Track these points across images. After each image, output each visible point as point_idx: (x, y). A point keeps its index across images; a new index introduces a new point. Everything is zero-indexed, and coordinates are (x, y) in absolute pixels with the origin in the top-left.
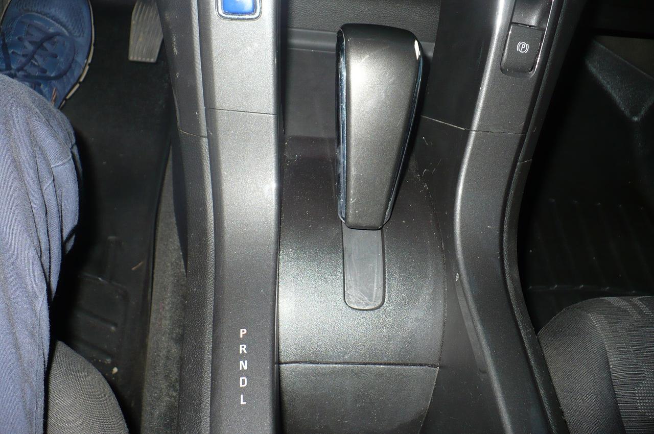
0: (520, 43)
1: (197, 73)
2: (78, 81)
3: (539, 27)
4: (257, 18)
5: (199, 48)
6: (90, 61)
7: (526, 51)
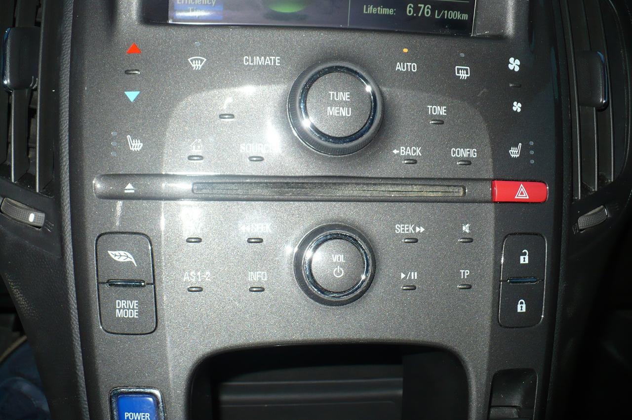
3: (526, 406)
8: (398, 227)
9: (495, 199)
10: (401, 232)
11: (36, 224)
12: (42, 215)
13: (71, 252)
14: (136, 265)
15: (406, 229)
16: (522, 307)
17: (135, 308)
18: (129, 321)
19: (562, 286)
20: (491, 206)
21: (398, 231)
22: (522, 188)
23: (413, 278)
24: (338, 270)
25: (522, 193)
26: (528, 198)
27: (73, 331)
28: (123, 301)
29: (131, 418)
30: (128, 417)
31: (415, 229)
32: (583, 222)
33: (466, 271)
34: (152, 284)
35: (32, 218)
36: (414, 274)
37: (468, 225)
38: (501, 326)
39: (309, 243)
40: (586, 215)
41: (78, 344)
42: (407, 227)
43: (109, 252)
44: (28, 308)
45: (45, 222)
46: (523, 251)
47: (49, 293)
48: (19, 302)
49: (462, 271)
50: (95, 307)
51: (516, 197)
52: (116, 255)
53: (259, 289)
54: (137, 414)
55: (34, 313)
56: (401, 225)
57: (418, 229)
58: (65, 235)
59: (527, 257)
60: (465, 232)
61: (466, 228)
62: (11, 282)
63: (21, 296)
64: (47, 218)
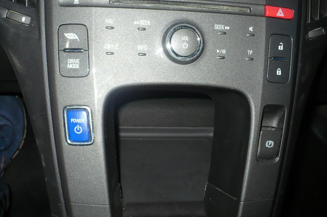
0: (267, 142)
1: (57, 179)
2: (18, 149)
3: (279, 127)
4: (92, 144)
5: (57, 163)
6: (24, 137)
7: (272, 146)
8: (216, 26)
9: (266, 15)
10: (218, 29)
11: (25, 23)
12: (29, 19)
13: (44, 36)
14: (79, 41)
15: (220, 27)
16: (279, 73)
17: (78, 63)
18: (74, 70)
19: (299, 65)
20: (264, 19)
21: (216, 28)
22: (280, 10)
23: (223, 53)
24: (185, 44)
25: (280, 13)
26: (283, 16)
27: (45, 77)
28: (71, 60)
29: (74, 121)
30: (73, 121)
31: (224, 27)
32: (311, 34)
33: (251, 51)
34: (87, 50)
35: (24, 19)
36: (224, 51)
37: (252, 27)
38: (268, 81)
39: (170, 30)
40: (313, 30)
41: (47, 84)
42: (221, 26)
43: (65, 34)
44: (21, 68)
45: (31, 21)
46: (280, 43)
47: (32, 58)
48: (16, 65)
49: (249, 51)
50: (57, 63)
51: (277, 15)
52: (68, 36)
53: (143, 54)
54: (78, 119)
55: (24, 70)
56: (218, 25)
57: (226, 28)
58: (42, 27)
59: (282, 47)
60: (251, 31)
61: (251, 29)
62: (12, 55)
63: (17, 62)
64: (31, 19)
